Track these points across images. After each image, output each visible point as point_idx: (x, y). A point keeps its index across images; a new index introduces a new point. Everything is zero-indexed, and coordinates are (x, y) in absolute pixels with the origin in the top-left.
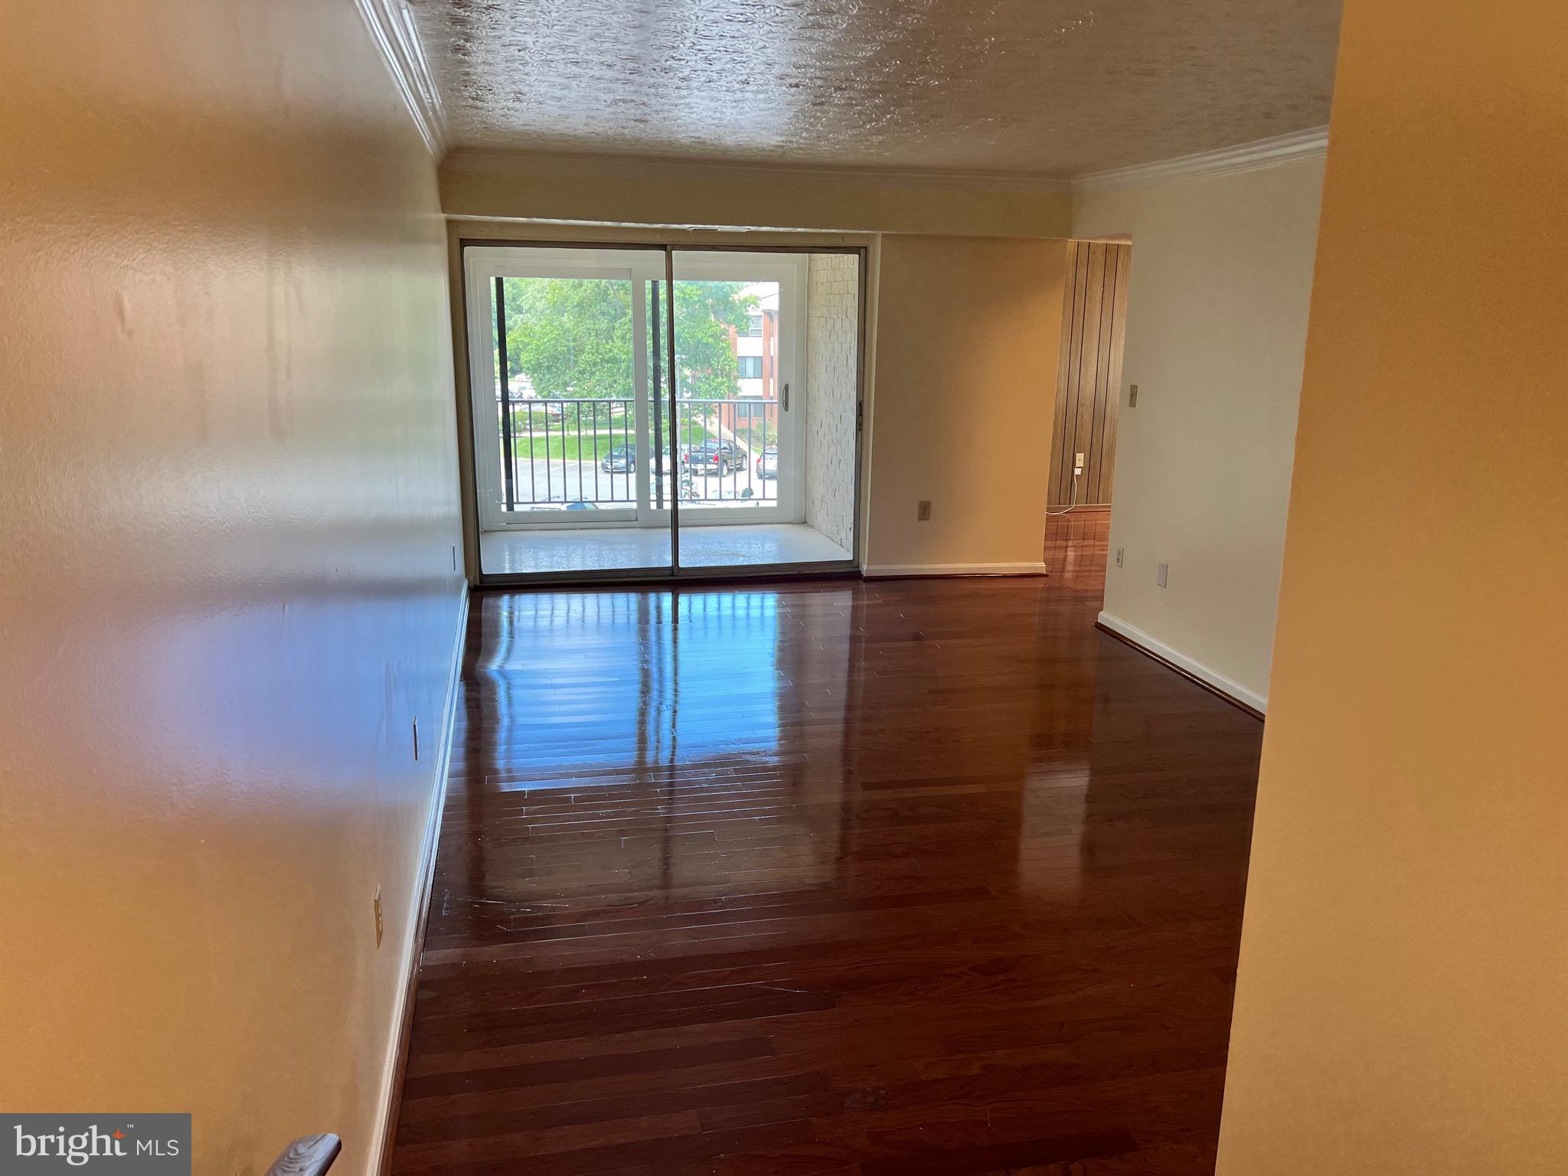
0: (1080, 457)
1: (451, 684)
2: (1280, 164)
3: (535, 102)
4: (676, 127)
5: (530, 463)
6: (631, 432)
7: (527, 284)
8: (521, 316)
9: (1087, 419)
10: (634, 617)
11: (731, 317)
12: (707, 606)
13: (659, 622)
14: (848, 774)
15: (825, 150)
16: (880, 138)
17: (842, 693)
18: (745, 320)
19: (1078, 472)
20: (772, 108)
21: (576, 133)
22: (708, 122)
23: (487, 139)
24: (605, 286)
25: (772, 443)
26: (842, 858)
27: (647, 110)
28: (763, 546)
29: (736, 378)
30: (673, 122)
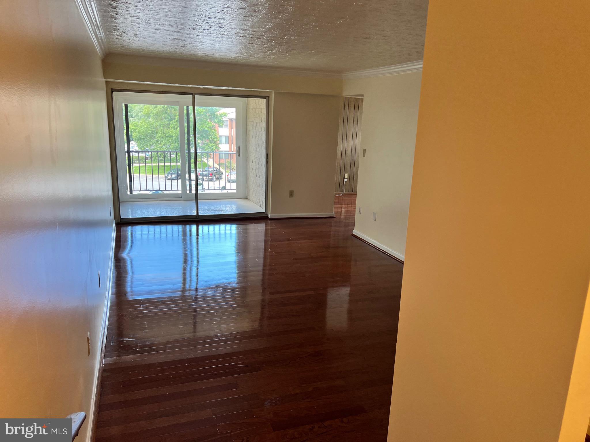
0: (346, 175)
1: (110, 260)
2: (413, 71)
3: (142, 38)
4: (197, 49)
5: (139, 175)
6: (179, 164)
7: (135, 106)
8: (133, 119)
9: (349, 161)
10: (181, 234)
11: (216, 120)
12: (209, 230)
13: (191, 235)
14: (264, 289)
15: (253, 60)
16: (273, 56)
17: (262, 261)
18: (222, 122)
19: (345, 180)
20: (233, 44)
21: (158, 50)
22: (209, 48)
23: (122, 51)
24: (166, 108)
25: (233, 168)
26: (262, 319)
27: (186, 43)
28: (231, 207)
29: (218, 144)
30: (196, 48)
